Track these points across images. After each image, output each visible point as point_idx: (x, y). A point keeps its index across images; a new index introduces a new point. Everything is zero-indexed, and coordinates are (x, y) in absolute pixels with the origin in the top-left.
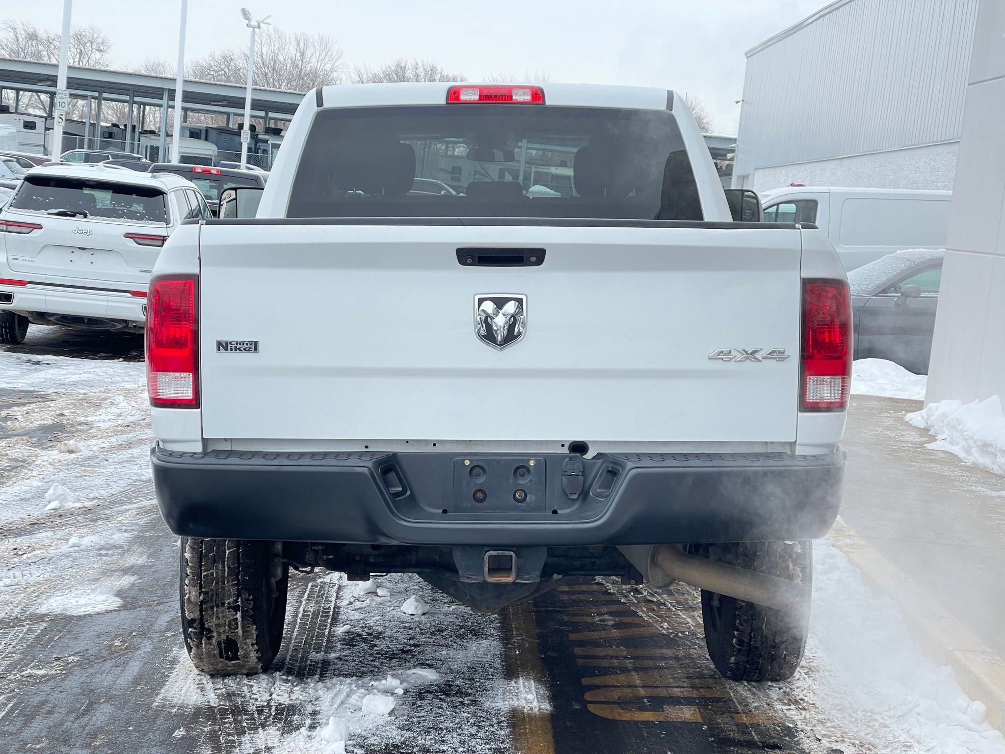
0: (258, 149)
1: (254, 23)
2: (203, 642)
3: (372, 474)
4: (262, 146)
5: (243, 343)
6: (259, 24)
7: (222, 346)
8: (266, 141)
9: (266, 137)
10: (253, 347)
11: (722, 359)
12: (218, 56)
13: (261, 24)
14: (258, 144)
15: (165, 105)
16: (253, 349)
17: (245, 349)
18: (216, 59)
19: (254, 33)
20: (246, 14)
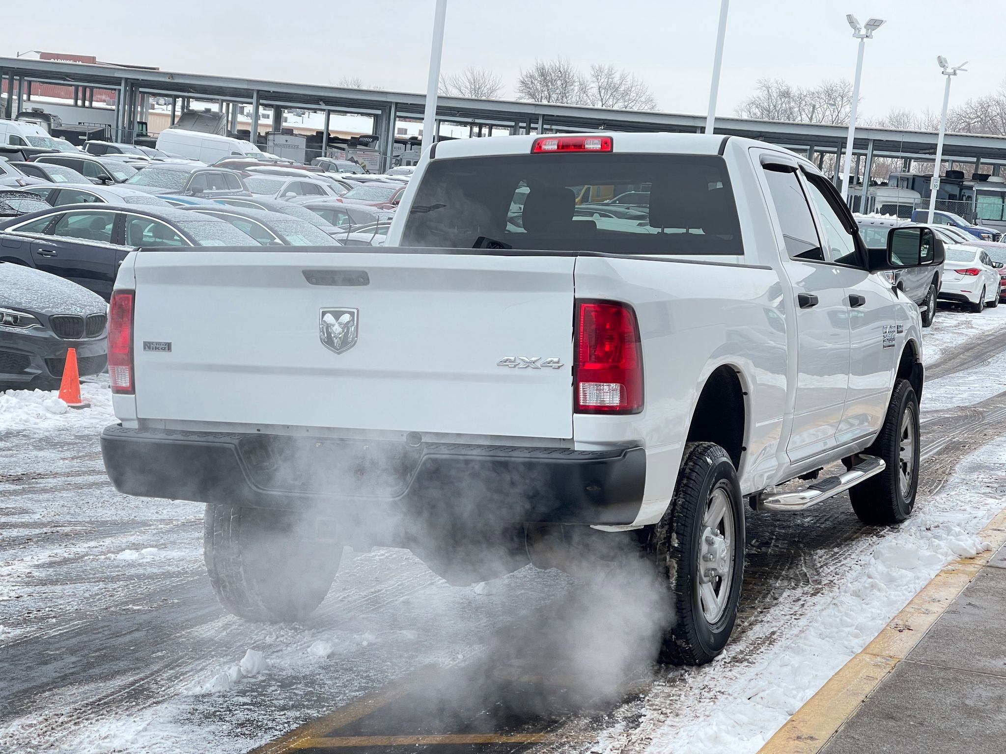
0: (963, 195)
1: (949, 70)
2: (221, 589)
3: (236, 448)
4: (967, 193)
5: (159, 343)
6: (955, 71)
7: (148, 346)
8: (971, 188)
9: (972, 183)
10: (168, 347)
11: (508, 365)
12: (975, 102)
13: (958, 72)
14: (963, 191)
15: (869, 156)
16: (167, 349)
17: (162, 349)
18: (972, 106)
19: (949, 80)
20: (942, 62)
